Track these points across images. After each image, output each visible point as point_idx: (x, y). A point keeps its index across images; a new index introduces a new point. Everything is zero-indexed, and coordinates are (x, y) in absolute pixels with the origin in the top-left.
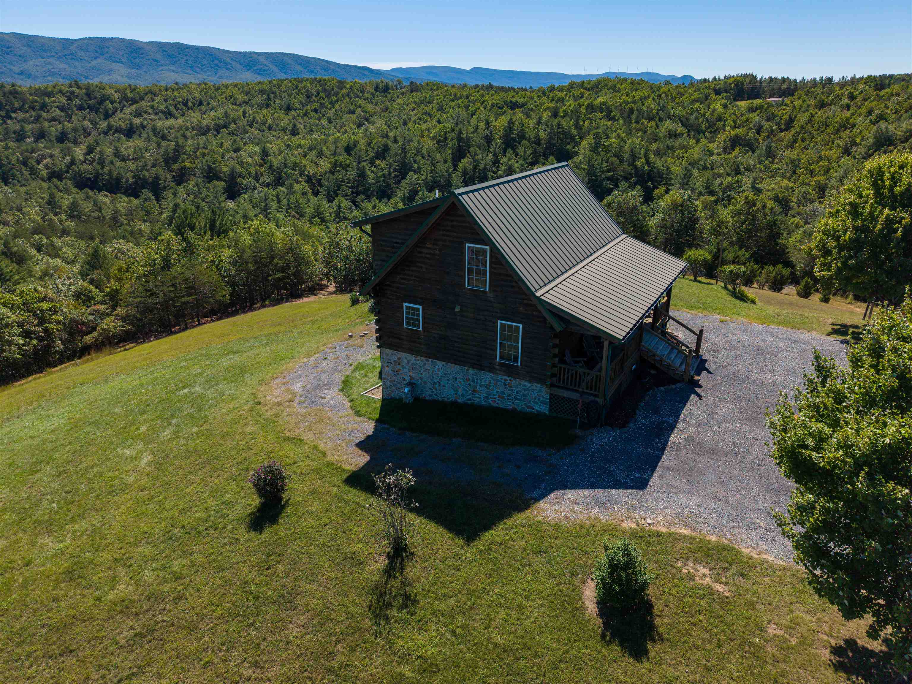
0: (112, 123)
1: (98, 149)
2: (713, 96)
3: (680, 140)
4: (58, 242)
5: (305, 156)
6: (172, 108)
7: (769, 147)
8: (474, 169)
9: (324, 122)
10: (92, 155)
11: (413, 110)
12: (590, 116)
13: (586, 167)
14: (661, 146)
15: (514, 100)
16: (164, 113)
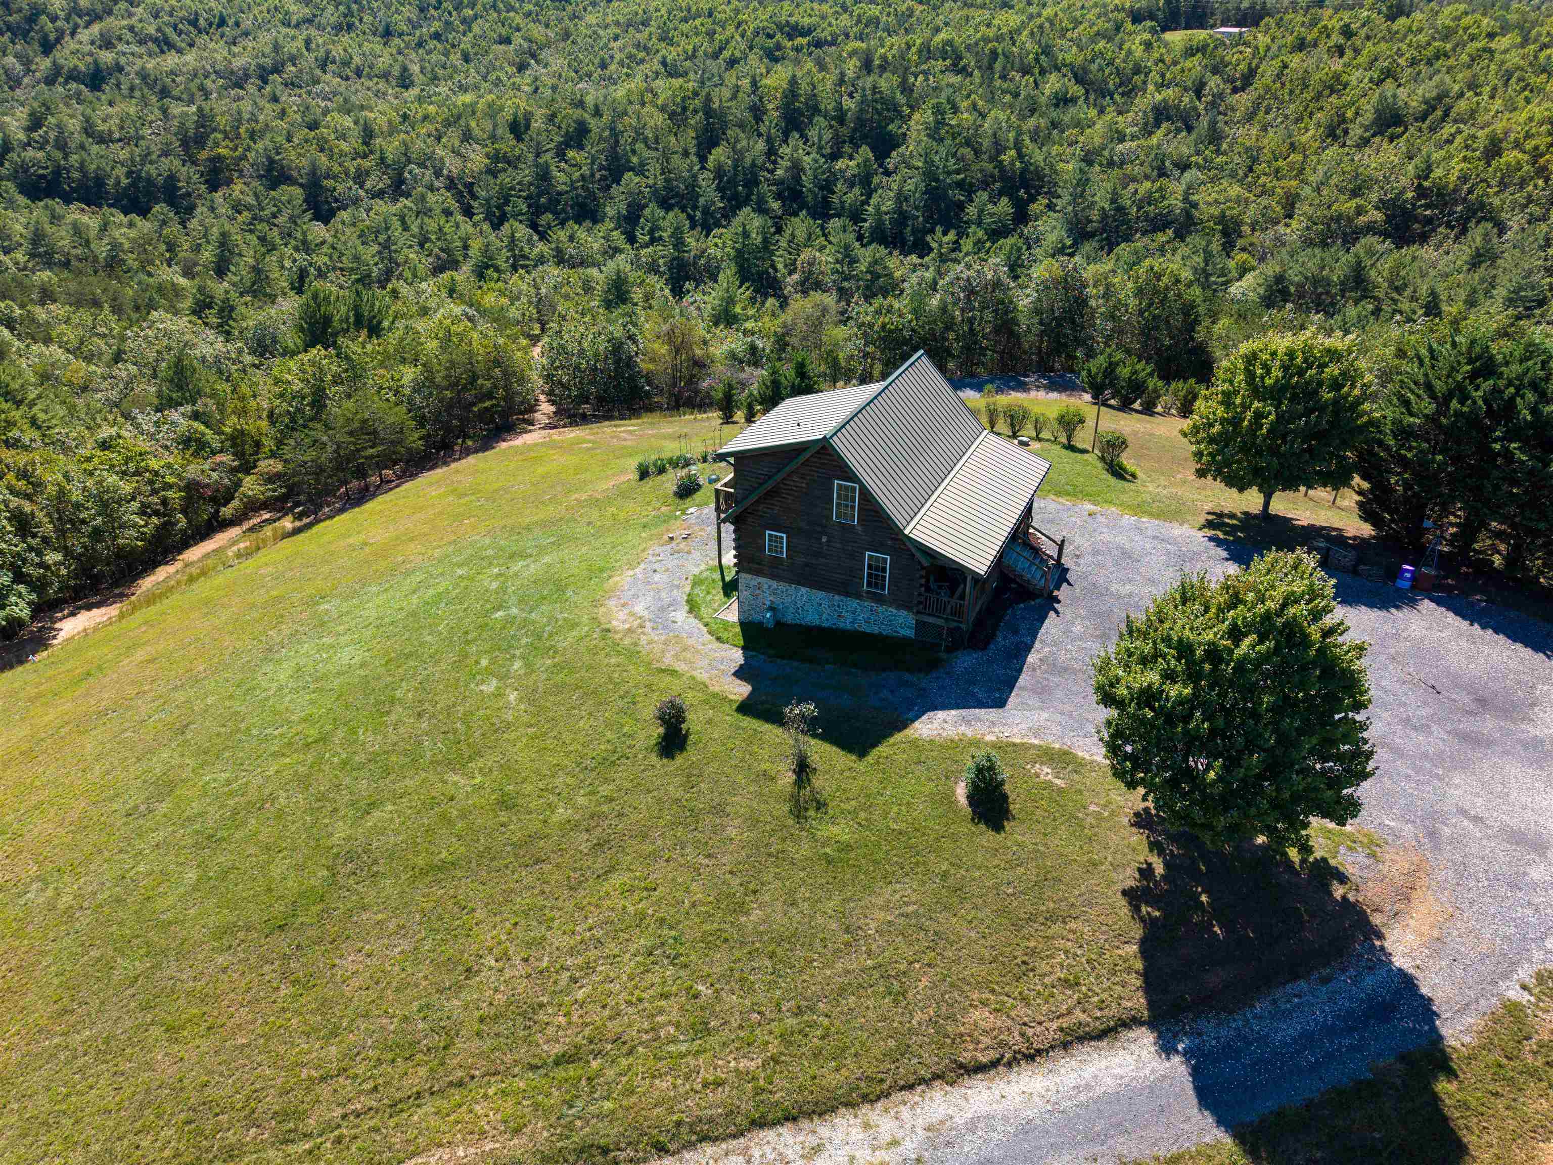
0: (62, 61)
1: (51, 120)
2: (1129, 26)
3: (1072, 110)
4: (41, 314)
5: (439, 139)
6: (169, 31)
7: (1213, 124)
8: (735, 167)
9: (455, 59)
10: (41, 132)
11: (616, 38)
12: (924, 67)
13: (920, 164)
14: (1043, 122)
15: (792, 20)
16: (156, 41)
